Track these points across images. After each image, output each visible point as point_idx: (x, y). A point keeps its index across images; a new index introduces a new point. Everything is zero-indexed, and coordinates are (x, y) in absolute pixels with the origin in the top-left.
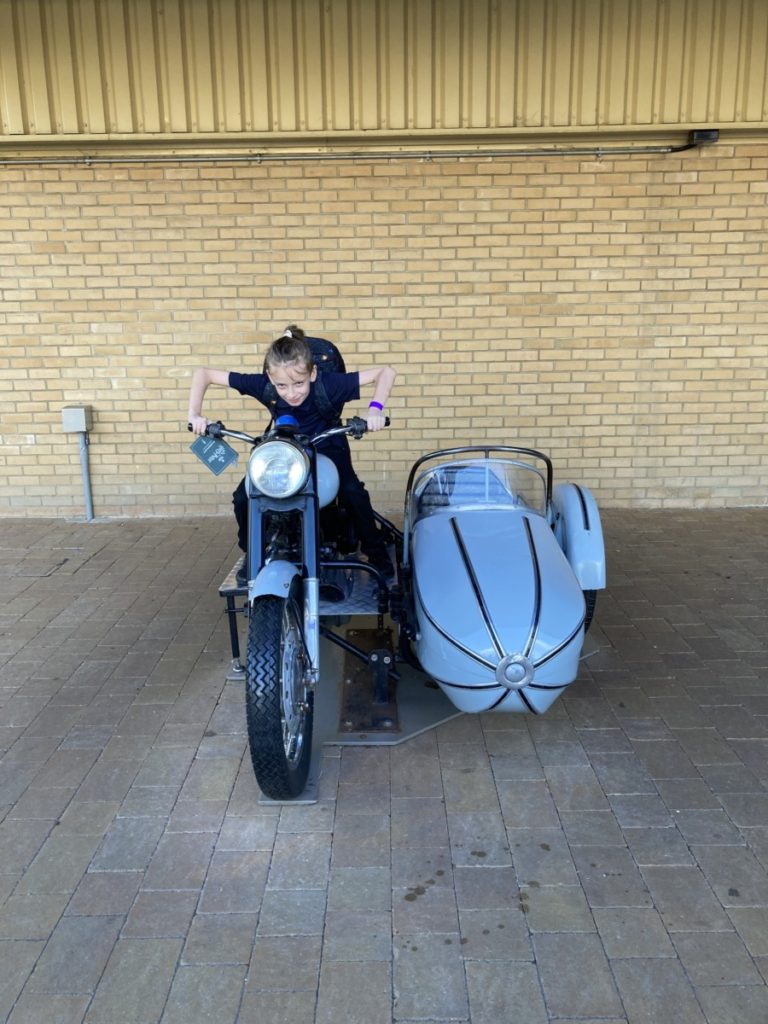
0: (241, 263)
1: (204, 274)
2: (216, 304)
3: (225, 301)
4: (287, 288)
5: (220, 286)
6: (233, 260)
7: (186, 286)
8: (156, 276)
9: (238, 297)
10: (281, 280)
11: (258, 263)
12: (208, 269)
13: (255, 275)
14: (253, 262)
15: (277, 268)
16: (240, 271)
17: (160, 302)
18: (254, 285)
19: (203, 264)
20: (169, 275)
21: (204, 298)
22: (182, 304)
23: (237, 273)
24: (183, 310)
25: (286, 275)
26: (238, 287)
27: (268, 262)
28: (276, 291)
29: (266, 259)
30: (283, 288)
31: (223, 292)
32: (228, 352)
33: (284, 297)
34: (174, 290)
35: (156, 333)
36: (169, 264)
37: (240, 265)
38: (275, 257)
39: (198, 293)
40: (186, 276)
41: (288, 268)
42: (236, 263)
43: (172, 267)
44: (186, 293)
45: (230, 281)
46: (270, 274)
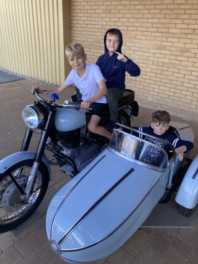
0: (161, 18)
1: (148, 23)
2: (150, 34)
3: (153, 33)
4: (175, 29)
5: (152, 27)
6: (158, 17)
7: (142, 27)
8: (134, 22)
9: (157, 32)
10: (173, 26)
11: (167, 19)
12: (150, 21)
13: (164, 23)
14: (165, 18)
15: (173, 21)
16: (160, 22)
17: (133, 32)
18: (163, 28)
19: (148, 19)
20: (138, 22)
21: (147, 31)
22: (139, 33)
23: (159, 22)
24: (140, 35)
25: (175, 24)
26: (158, 28)
27: (170, 19)
28: (171, 31)
29: (170, 17)
30: (173, 29)
31: (153, 30)
32: (150, 52)
33: (173, 33)
34: (138, 28)
35: (131, 42)
36: (138, 18)
37: (160, 19)
38: (173, 17)
39: (145, 29)
40: (142, 23)
41: (177, 21)
42: (159, 19)
43: (139, 19)
44: (142, 29)
45: (156, 26)
46: (170, 23)
